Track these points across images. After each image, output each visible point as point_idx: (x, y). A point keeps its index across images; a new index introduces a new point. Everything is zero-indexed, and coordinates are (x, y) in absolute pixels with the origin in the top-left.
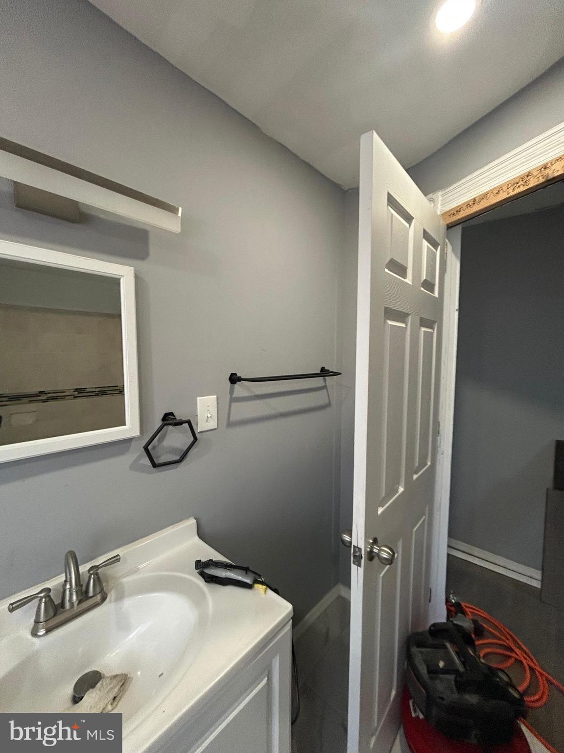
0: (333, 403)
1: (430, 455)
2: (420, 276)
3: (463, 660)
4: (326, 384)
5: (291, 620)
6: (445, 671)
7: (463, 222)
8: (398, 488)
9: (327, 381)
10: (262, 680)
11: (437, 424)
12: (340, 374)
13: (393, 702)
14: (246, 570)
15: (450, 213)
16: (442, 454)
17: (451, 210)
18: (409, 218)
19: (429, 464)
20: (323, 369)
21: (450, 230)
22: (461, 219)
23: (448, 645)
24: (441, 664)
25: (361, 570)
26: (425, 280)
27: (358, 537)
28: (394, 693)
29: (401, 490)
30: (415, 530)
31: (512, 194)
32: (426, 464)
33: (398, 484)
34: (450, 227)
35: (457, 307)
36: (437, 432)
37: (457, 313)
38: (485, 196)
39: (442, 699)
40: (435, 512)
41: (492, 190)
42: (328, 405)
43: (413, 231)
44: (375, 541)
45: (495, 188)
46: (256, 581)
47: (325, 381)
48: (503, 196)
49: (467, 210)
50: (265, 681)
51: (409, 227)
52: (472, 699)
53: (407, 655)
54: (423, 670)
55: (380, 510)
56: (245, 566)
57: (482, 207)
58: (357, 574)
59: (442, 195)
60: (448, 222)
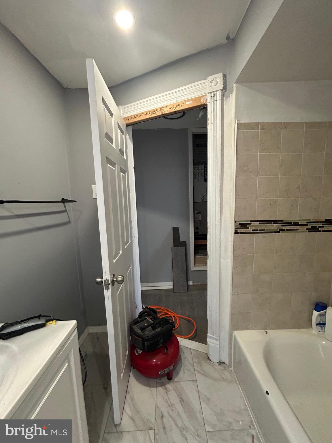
0: (72, 221)
1: (130, 237)
2: (118, 147)
3: (153, 320)
4: (66, 209)
5: (77, 328)
6: (148, 326)
7: (133, 125)
8: (119, 252)
9: (66, 207)
10: (66, 364)
11: (131, 223)
12: (76, 201)
13: (128, 356)
14: (39, 317)
15: (127, 119)
16: (134, 237)
17: (127, 117)
18: (112, 114)
19: (130, 241)
20: (63, 199)
21: (127, 127)
22: (131, 123)
23: (147, 318)
24: (146, 325)
25: (110, 291)
26: (120, 149)
27: (107, 275)
28: (127, 352)
29: (121, 252)
30: (128, 273)
31: (151, 116)
32: (129, 242)
33: (119, 250)
34: (127, 125)
35: (133, 167)
36: (131, 227)
37: (134, 169)
38: (141, 114)
39: (148, 336)
40: (134, 265)
41: (144, 112)
42: (69, 222)
43: (114, 121)
44: (114, 275)
45: (145, 112)
46: (48, 321)
47: (65, 206)
48: (148, 117)
49: (134, 119)
50: (67, 365)
51: (112, 118)
52: (158, 330)
53: (131, 331)
54: (139, 331)
55: (114, 261)
56: (38, 315)
57: (140, 119)
58: (108, 294)
59: (123, 109)
60: (126, 123)
